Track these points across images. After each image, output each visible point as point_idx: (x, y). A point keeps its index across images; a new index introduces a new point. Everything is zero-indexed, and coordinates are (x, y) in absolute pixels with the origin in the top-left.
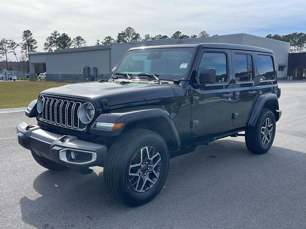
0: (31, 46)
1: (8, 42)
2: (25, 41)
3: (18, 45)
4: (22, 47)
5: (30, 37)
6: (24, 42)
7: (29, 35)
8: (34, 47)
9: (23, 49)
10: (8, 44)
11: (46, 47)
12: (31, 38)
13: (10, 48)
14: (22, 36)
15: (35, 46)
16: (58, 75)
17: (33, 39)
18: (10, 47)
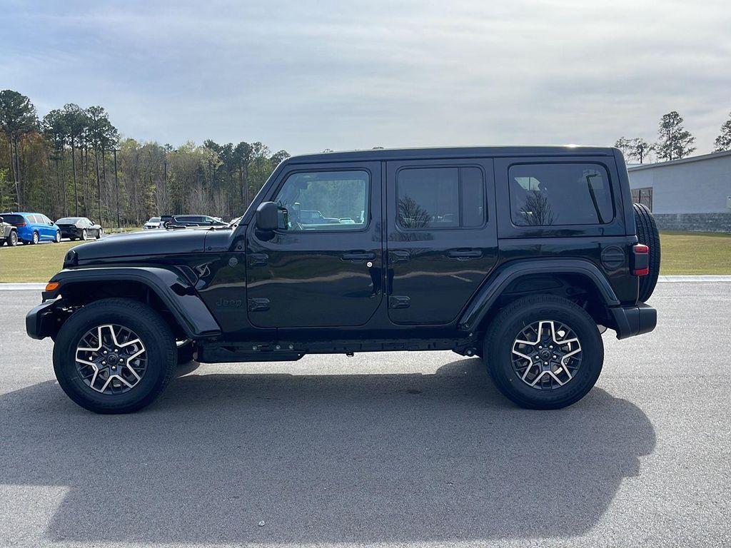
0: (681, 149)
1: (632, 144)
2: (665, 138)
3: (651, 149)
4: (658, 153)
5: (677, 127)
6: (661, 141)
7: (675, 123)
8: (686, 150)
9: (660, 158)
10: (631, 147)
11: (718, 148)
12: (681, 130)
13: (634, 157)
14: (659, 127)
15: (690, 146)
16: (675, 215)
17: (683, 131)
18: (635, 154)
